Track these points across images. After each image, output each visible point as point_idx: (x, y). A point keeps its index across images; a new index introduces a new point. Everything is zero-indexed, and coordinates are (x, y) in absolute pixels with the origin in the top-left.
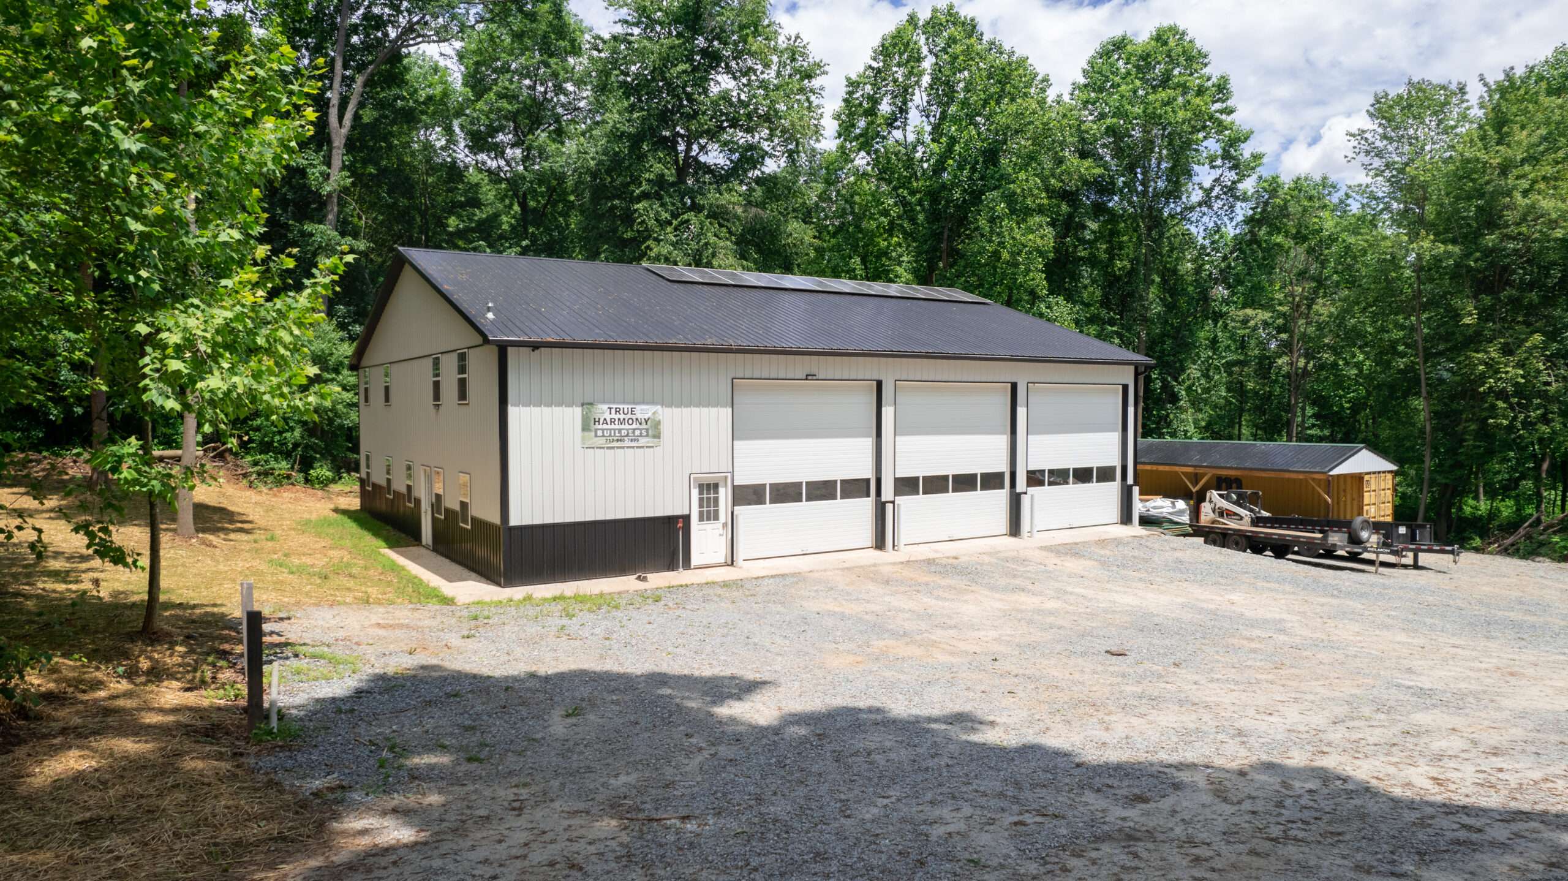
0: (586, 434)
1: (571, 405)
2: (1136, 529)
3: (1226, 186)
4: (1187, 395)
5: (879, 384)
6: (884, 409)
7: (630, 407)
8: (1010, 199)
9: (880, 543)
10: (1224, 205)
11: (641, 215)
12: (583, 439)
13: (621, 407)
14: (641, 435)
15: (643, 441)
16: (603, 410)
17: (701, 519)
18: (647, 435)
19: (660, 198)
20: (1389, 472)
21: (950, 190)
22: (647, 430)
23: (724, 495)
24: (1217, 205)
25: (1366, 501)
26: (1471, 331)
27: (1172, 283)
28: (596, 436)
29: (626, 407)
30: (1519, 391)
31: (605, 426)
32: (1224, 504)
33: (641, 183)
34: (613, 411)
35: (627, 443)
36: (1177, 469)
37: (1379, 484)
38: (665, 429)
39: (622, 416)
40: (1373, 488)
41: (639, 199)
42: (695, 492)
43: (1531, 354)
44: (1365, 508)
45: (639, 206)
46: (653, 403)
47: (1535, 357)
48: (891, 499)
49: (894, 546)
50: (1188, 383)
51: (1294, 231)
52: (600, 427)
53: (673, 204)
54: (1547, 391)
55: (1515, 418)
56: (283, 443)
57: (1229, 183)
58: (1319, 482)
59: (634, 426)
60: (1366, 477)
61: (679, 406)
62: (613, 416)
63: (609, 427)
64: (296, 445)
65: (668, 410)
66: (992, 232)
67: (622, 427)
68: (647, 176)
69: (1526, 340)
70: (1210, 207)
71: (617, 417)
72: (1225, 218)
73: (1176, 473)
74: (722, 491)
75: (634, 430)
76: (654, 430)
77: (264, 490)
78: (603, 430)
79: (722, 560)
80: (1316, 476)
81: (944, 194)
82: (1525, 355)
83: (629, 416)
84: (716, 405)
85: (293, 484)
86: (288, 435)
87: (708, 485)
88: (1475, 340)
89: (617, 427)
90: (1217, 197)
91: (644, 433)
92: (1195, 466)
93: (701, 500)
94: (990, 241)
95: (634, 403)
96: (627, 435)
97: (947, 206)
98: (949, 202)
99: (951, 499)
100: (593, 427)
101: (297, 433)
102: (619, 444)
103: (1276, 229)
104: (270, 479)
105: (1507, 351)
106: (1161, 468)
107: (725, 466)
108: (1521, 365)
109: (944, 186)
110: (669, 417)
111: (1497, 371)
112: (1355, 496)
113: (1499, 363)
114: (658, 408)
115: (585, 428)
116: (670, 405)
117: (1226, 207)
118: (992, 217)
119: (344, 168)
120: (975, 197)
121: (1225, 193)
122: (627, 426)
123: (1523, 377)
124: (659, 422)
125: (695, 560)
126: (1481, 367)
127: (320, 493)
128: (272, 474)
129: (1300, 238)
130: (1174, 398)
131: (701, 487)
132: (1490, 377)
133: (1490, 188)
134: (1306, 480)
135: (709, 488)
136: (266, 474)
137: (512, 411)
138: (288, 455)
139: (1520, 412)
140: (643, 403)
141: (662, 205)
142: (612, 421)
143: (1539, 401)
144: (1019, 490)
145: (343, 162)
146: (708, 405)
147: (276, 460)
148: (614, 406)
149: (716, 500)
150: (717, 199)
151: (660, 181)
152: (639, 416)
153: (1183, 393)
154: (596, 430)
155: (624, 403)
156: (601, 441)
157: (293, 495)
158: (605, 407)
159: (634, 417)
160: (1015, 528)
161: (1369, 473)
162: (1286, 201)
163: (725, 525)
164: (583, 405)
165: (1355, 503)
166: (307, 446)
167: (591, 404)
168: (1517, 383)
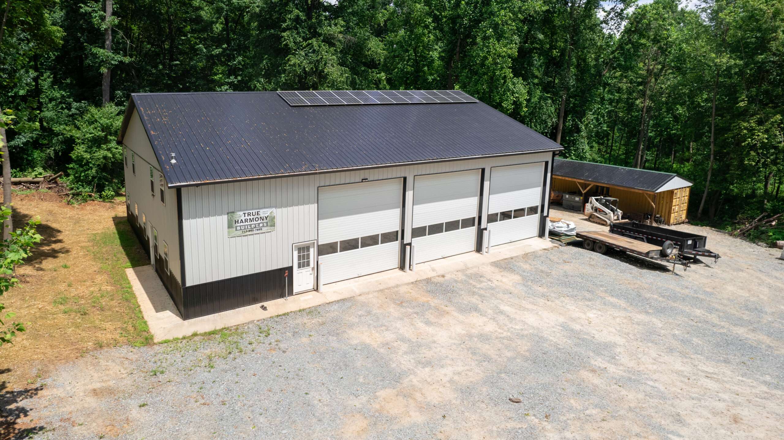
0: (230, 229)
1: (221, 214)
2: (547, 243)
3: (617, 12)
4: (586, 128)
5: (405, 179)
6: (407, 193)
7: (256, 211)
8: (495, 27)
9: (402, 267)
10: (615, 23)
11: (285, 40)
12: (229, 232)
13: (251, 212)
14: (263, 226)
15: (264, 229)
16: (240, 215)
17: (299, 267)
18: (267, 226)
19: (297, 29)
20: (688, 187)
21: (462, 18)
22: (267, 223)
23: (313, 252)
24: (611, 23)
25: (674, 204)
26: (742, 109)
27: (583, 68)
28: (236, 230)
29: (254, 211)
30: (764, 146)
31: (242, 224)
32: (597, 205)
33: (286, 20)
34: (246, 215)
35: (255, 232)
36: (575, 180)
37: (682, 194)
38: (278, 221)
39: (252, 217)
40: (678, 196)
41: (284, 30)
42: (296, 254)
43: (773, 125)
44: (673, 207)
45: (284, 34)
46: (270, 207)
47: (775, 127)
48: (409, 242)
49: (410, 267)
50: (586, 122)
51: (652, 37)
52: (239, 225)
53: (304, 32)
54: (778, 146)
55: (759, 161)
56: (86, 176)
57: (619, 11)
58: (649, 196)
59: (259, 222)
60: (675, 191)
61: (286, 206)
62: (247, 217)
63: (244, 224)
64: (93, 177)
65: (279, 210)
66: (484, 45)
67: (252, 223)
68: (289, 16)
69: (771, 117)
70: (607, 24)
71: (248, 218)
72: (615, 31)
73: (575, 182)
74: (312, 250)
75: (259, 224)
76: (271, 222)
77: (76, 205)
78: (240, 226)
79: (311, 287)
80: (648, 192)
81: (459, 20)
82: (770, 126)
83: (256, 216)
84: (309, 203)
85: (93, 200)
86: (89, 172)
87: (303, 248)
88: (744, 114)
89: (249, 223)
90: (612, 19)
91: (265, 224)
92: (585, 180)
93: (299, 257)
94: (482, 50)
95: (259, 209)
96: (255, 227)
97: (460, 27)
98: (461, 25)
99: (444, 235)
100: (234, 225)
101: (94, 171)
102: (250, 233)
103: (642, 36)
104: (80, 198)
105: (760, 122)
106: (567, 179)
107: (313, 237)
108: (767, 131)
109: (459, 16)
110: (280, 214)
111: (753, 135)
112: (668, 201)
113: (754, 130)
114: (274, 210)
115: (230, 226)
116: (281, 207)
117: (616, 25)
118: (485, 36)
119: (114, 13)
120: (476, 22)
121: (616, 16)
122: (255, 222)
123: (767, 139)
124: (274, 217)
125: (296, 289)
126: (745, 131)
127: (108, 204)
128: (81, 195)
129: (656, 41)
130: (578, 131)
131: (300, 249)
132: (749, 137)
133: (765, 26)
134: (643, 193)
135: (303, 250)
136: (78, 194)
137: (185, 222)
138: (89, 183)
139: (762, 158)
140: (265, 208)
141: (298, 33)
142: (246, 221)
143: (773, 150)
144: (482, 227)
145: (113, 9)
146: (304, 203)
147: (83, 186)
148: (247, 212)
149: (308, 255)
150: (328, 31)
151: (297, 19)
152: (262, 215)
153: (583, 128)
154: (236, 227)
155: (253, 209)
156: (240, 233)
157: (92, 208)
158: (241, 213)
159: (259, 217)
160: (479, 248)
161: (677, 189)
162: (650, 21)
163: (313, 269)
164: (228, 214)
165: (668, 205)
166: (100, 179)
167: (233, 212)
168: (763, 142)
